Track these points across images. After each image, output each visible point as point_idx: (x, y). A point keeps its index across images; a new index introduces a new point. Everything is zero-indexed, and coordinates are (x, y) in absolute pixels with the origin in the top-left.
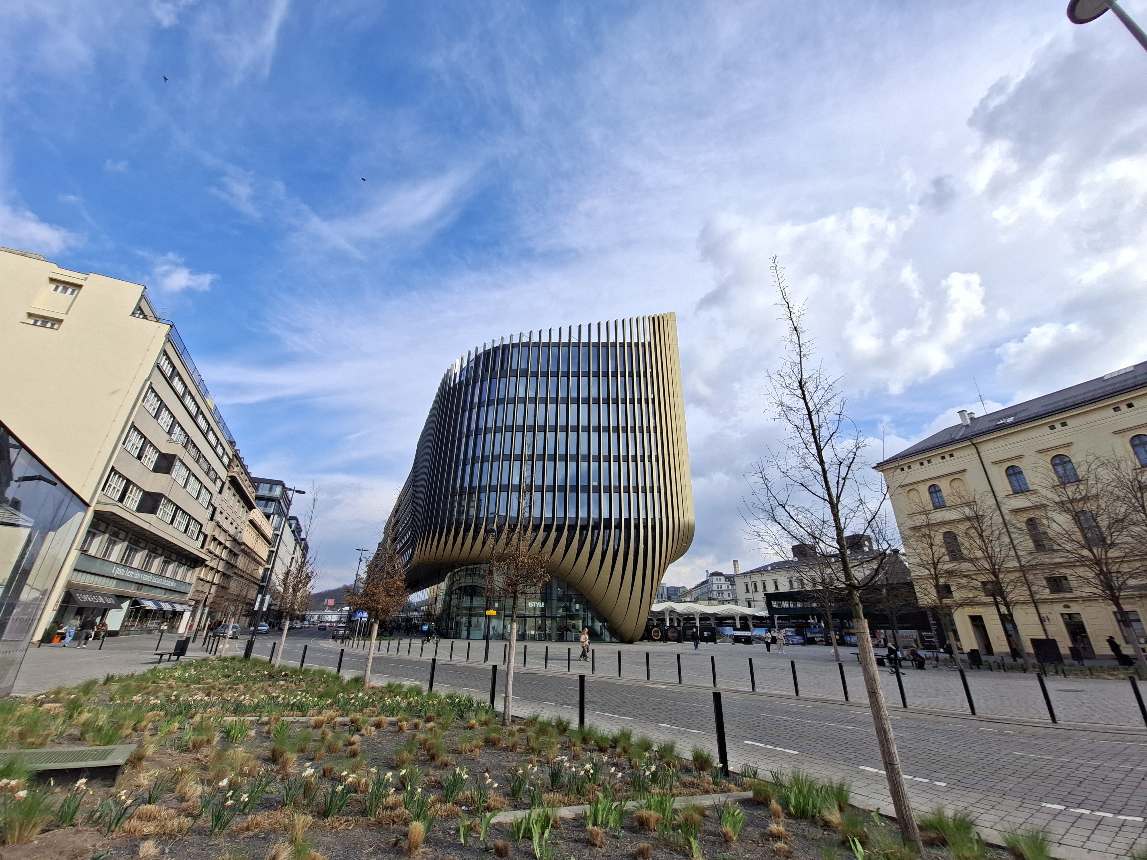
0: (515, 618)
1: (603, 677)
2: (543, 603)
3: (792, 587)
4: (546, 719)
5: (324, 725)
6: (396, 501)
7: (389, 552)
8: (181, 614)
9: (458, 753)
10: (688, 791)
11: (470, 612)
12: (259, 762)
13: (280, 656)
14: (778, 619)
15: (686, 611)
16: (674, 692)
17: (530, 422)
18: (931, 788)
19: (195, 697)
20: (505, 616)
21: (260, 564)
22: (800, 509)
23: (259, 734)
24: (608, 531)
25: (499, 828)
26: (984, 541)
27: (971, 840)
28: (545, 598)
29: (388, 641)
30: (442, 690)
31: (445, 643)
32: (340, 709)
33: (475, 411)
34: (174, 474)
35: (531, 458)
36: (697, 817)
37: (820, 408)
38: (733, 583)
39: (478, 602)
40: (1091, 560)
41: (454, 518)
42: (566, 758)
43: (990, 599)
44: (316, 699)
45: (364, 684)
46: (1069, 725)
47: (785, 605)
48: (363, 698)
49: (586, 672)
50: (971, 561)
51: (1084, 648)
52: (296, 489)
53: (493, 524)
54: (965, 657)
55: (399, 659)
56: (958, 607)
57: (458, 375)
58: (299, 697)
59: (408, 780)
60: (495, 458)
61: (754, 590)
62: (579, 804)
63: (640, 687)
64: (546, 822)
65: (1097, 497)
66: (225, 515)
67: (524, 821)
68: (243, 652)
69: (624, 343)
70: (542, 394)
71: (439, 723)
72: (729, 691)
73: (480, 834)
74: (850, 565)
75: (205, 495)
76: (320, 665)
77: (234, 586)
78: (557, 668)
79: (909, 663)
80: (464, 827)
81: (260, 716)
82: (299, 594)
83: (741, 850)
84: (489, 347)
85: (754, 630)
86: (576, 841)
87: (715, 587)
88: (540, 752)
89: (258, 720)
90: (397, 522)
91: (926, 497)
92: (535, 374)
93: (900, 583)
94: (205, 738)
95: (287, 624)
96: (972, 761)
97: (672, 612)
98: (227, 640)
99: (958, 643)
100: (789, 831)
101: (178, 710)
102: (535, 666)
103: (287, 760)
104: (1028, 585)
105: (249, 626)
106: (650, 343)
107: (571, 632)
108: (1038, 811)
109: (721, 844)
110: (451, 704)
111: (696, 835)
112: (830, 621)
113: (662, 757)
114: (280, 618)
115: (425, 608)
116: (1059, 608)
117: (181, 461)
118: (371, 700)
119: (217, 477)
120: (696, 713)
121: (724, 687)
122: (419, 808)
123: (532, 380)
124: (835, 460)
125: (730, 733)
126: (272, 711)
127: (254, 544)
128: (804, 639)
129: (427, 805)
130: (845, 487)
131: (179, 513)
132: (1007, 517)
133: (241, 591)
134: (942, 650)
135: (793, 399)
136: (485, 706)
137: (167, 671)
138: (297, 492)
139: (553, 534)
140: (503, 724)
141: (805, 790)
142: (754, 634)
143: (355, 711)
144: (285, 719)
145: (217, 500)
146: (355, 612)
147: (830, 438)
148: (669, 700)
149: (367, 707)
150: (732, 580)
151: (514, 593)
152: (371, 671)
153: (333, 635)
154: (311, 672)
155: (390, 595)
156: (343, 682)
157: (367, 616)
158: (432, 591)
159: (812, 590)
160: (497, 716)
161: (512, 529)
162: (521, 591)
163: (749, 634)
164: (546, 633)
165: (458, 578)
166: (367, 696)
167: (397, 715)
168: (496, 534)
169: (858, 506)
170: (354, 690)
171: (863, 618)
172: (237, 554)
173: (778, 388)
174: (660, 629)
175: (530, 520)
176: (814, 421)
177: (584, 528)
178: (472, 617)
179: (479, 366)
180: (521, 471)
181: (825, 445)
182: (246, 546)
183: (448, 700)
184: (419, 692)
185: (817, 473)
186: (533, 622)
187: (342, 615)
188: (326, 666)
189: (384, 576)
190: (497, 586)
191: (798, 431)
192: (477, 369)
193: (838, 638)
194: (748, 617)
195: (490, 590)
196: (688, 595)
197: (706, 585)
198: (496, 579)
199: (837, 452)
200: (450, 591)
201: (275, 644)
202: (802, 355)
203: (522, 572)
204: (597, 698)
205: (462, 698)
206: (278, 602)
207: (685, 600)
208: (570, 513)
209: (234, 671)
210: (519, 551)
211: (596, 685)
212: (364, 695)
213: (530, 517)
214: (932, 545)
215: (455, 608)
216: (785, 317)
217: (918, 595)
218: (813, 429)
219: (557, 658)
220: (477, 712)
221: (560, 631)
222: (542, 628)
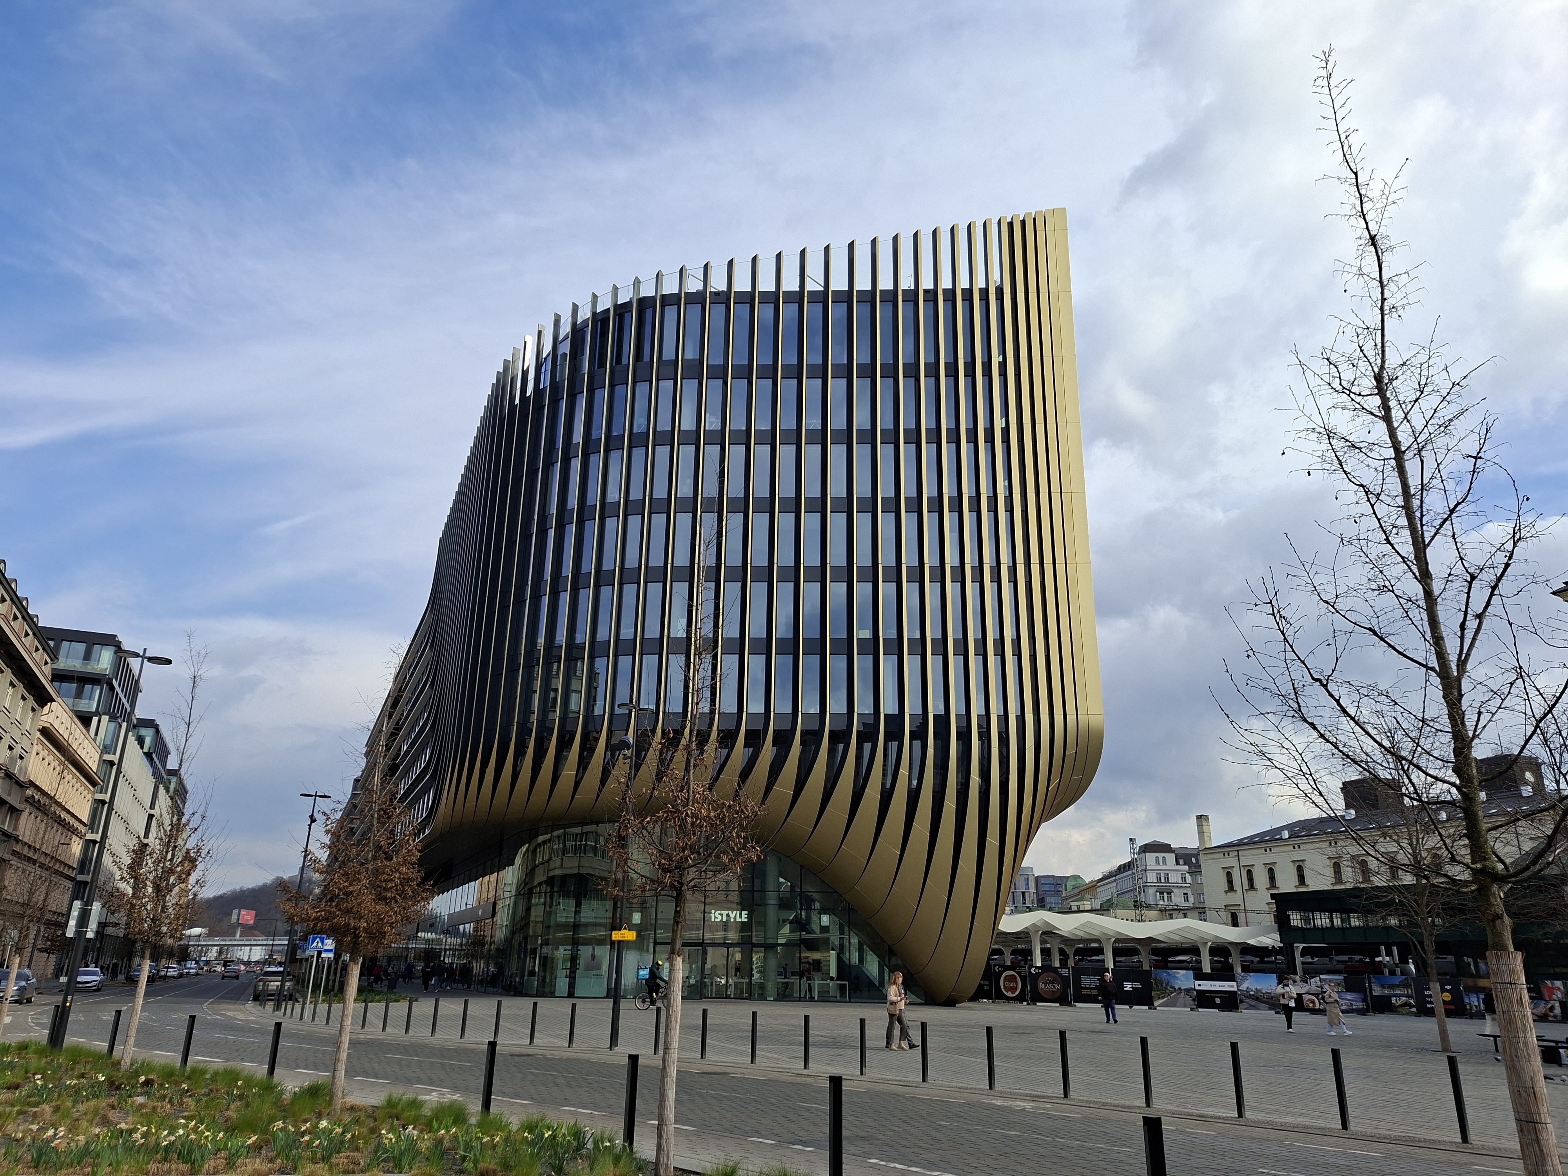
0: (678, 946)
1: (886, 1081)
2: (745, 913)
3: (1338, 878)
6: (391, 679)
7: (379, 798)
11: (576, 936)
13: (132, 1041)
14: (1305, 952)
15: (1081, 934)
16: (1053, 1118)
17: (709, 489)
20: (656, 943)
21: (74, 831)
22: (1364, 691)
24: (895, 744)
28: (750, 900)
29: (383, 1004)
30: (513, 1112)
31: (517, 1008)
32: (278, 1156)
33: (576, 464)
35: (713, 575)
37: (1427, 442)
38: (1195, 870)
39: (594, 911)
41: (534, 718)
44: (221, 1135)
45: (331, 1100)
47: (1322, 920)
48: (331, 1131)
49: (848, 1069)
52: (147, 655)
53: (627, 730)
55: (411, 1045)
57: (531, 375)
58: (181, 1132)
60: (628, 576)
61: (1246, 886)
63: (971, 1105)
68: (46, 1032)
69: (935, 292)
70: (736, 422)
72: (1182, 1116)
74: (1485, 827)
76: (228, 1060)
78: (778, 1062)
82: (171, 899)
85: (1244, 979)
87: (1151, 877)
90: (397, 728)
92: (719, 373)
95: (146, 969)
97: (1049, 933)
98: (7, 1006)
102: (728, 1056)
105: (57, 974)
106: (1000, 291)
110: (533, 1143)
112: (1431, 958)
114: (130, 956)
115: (469, 927)
118: (349, 1136)
121: (1169, 1108)
123: (712, 388)
124: (1459, 569)
126: (118, 1163)
127: (55, 785)
128: (1364, 1000)
130: (1480, 636)
133: (31, 893)
135: (1360, 422)
136: (613, 1146)
138: (151, 659)
139: (768, 751)
142: (1244, 987)
143: (314, 1160)
146: (305, 939)
147: (1450, 516)
148: (1041, 1134)
149: (338, 1152)
150: (1194, 861)
151: (676, 889)
152: (346, 1071)
153: (255, 991)
154: (208, 1076)
155: (386, 899)
156: (284, 1096)
157: (332, 947)
158: (485, 887)
159: (1389, 886)
160: (640, 1169)
161: (672, 741)
162: (692, 884)
163: (1232, 986)
164: (753, 982)
165: (546, 858)
166: (339, 1126)
167: (411, 1168)
168: (632, 754)
169: (1512, 684)
170: (309, 1113)
171: (1512, 949)
172: (18, 810)
173: (1321, 393)
174: (1019, 973)
175: (713, 719)
176: (1409, 475)
177: (839, 737)
178: (580, 947)
179: (583, 354)
180: (690, 606)
181: (1436, 534)
182: (38, 788)
183: (526, 1134)
184: (458, 1116)
185: (1410, 603)
186: (723, 956)
187: (274, 948)
188: (243, 1060)
189: (370, 855)
190: (636, 872)
191: (1369, 500)
192: (578, 361)
193: (1447, 997)
194: (1231, 948)
195: (621, 882)
196: (1087, 896)
197: (1130, 872)
198: (635, 857)
199: (1464, 551)
200: (528, 887)
201: (119, 1013)
202: (1386, 307)
203: (694, 838)
204: (872, 1128)
205: (559, 1129)
206: (121, 917)
207: (1078, 906)
208: (805, 702)
209: (28, 1074)
210: (688, 791)
211: (869, 1101)
212: (333, 1124)
213: (712, 712)
215: (539, 927)
218: (1407, 495)
219: (779, 1038)
220: (593, 1160)
221: (786, 978)
222: (743, 969)
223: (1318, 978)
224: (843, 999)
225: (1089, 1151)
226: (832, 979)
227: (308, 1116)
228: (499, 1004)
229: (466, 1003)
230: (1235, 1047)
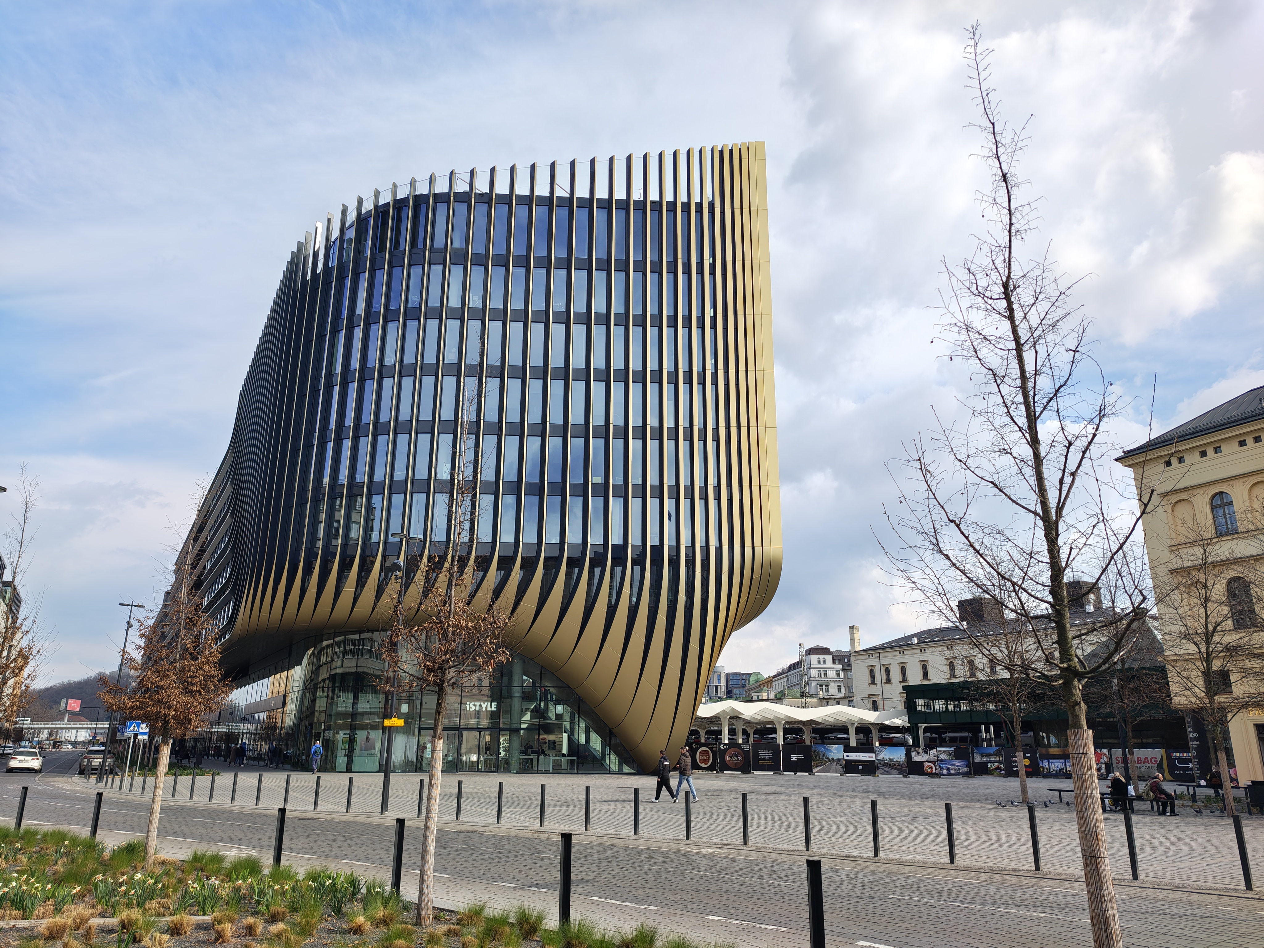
0: (440, 731)
1: (606, 836)
3: (953, 675)
4: (497, 913)
5: (67, 933)
7: (186, 609)
11: (354, 723)
14: (926, 730)
15: (759, 717)
16: (737, 861)
17: (472, 357)
20: (420, 728)
24: (619, 569)
28: (499, 694)
30: (299, 865)
31: (303, 781)
32: (99, 902)
33: (358, 332)
35: (475, 428)
37: (1040, 336)
38: (847, 668)
39: (369, 703)
41: (320, 544)
44: (49, 886)
45: (145, 857)
47: (939, 706)
48: (145, 882)
49: (575, 827)
53: (399, 555)
54: (1241, 793)
55: (214, 810)
56: (1240, 709)
57: (321, 256)
58: (14, 884)
60: (401, 427)
61: (884, 680)
63: (672, 852)
69: (660, 203)
70: (495, 302)
71: (294, 924)
72: (834, 857)
74: (1070, 635)
76: (56, 824)
78: (519, 821)
79: (1146, 805)
84: (385, 198)
85: (881, 751)
87: (814, 674)
90: (202, 551)
91: (1205, 514)
92: (503, 262)
93: (1145, 668)
97: (735, 717)
99: (1232, 771)
102: (479, 817)
106: (711, 205)
107: (545, 755)
110: (317, 890)
112: (1018, 734)
115: (263, 716)
118: (160, 886)
120: (773, 896)
121: (824, 851)
123: (496, 275)
124: (1060, 437)
125: (834, 929)
128: (968, 766)
130: (1073, 490)
134: (1203, 783)
135: (989, 319)
136: (383, 891)
139: (517, 574)
140: (418, 923)
142: (880, 757)
143: (130, 906)
146: (124, 723)
147: (1055, 395)
148: (726, 874)
149: (152, 899)
150: (846, 661)
151: (438, 685)
152: (158, 832)
153: (80, 767)
154: (39, 837)
155: (191, 692)
156: (105, 853)
157: (147, 730)
158: (277, 683)
159: (990, 680)
160: (405, 909)
161: (436, 565)
162: (452, 681)
163: (872, 757)
164: (500, 759)
165: (329, 659)
166: (151, 878)
167: (213, 911)
168: (403, 575)
169: (1094, 526)
170: (127, 867)
171: (1085, 728)
173: (962, 295)
174: (711, 749)
175: (471, 548)
176: (1026, 363)
177: (575, 563)
178: (357, 732)
179: (366, 239)
180: (454, 452)
181: (1044, 409)
183: (310, 883)
184: (253, 867)
185: (1023, 463)
186: (476, 738)
187: (97, 731)
188: (70, 823)
189: (178, 656)
190: (405, 672)
191: (996, 381)
192: (362, 245)
193: (1028, 763)
194: (871, 727)
195: (392, 679)
196: (765, 689)
197: (798, 670)
198: (404, 659)
199: (1065, 423)
200: (314, 682)
202: (1013, 231)
203: (454, 644)
204: (594, 872)
205: (338, 878)
207: (758, 697)
208: (548, 534)
210: (450, 606)
211: (592, 851)
212: (147, 875)
213: (471, 541)
214: (1206, 601)
215: (323, 714)
216: (986, 152)
217: (1174, 688)
218: (1023, 377)
219: (520, 802)
220: (366, 903)
221: (527, 755)
222: (491, 749)
223: (935, 750)
224: (572, 771)
225: (762, 886)
226: (564, 755)
227: (124, 870)
228: (288, 777)
229: (260, 777)
230: (874, 803)
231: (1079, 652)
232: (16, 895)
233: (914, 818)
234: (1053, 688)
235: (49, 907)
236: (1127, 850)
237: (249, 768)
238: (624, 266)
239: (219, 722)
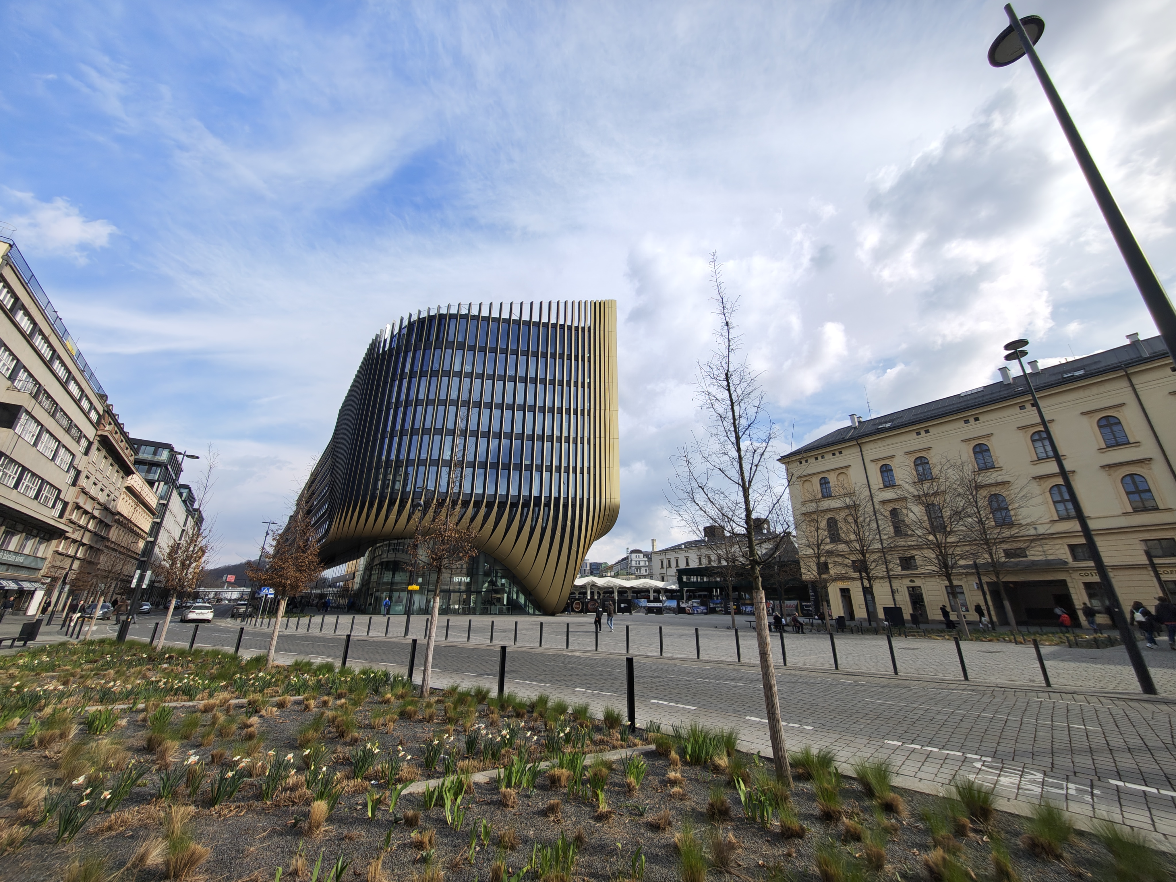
0: (438, 592)
1: (525, 647)
2: (469, 578)
3: (700, 563)
4: (465, 689)
5: (216, 709)
7: (301, 525)
8: (31, 594)
9: (371, 728)
10: (598, 748)
11: (392, 588)
12: (130, 754)
13: (163, 638)
14: (687, 591)
15: (606, 585)
16: (592, 659)
17: (464, 396)
18: (801, 732)
19: (46, 687)
20: (428, 591)
21: (141, 536)
22: (716, 492)
23: (132, 723)
24: (537, 509)
25: (410, 799)
26: (858, 527)
27: (830, 773)
28: (470, 573)
29: (297, 618)
30: (356, 666)
31: (362, 619)
32: (236, 691)
33: (405, 382)
34: (18, 429)
35: (464, 433)
36: (605, 771)
37: (742, 400)
38: (650, 560)
39: (399, 577)
40: (935, 544)
41: (378, 491)
42: (483, 726)
43: (857, 575)
44: (207, 682)
45: (267, 663)
46: (906, 676)
47: (694, 579)
48: (265, 678)
49: (508, 643)
50: (846, 543)
51: (921, 614)
52: (187, 453)
53: (421, 499)
54: (834, 622)
55: (310, 637)
56: (833, 581)
57: (388, 342)
58: (186, 681)
59: (312, 759)
60: (426, 432)
61: (668, 566)
62: (493, 768)
63: (559, 655)
64: (458, 788)
65: (944, 492)
66: (92, 479)
67: (437, 789)
68: (116, 634)
69: (564, 325)
70: (478, 370)
71: (351, 699)
72: (640, 656)
73: (389, 807)
74: (753, 544)
75: (64, 455)
76: (214, 646)
77: (104, 561)
78: (479, 640)
80: (372, 801)
81: (135, 704)
82: (190, 570)
83: (642, 797)
84: (424, 315)
85: (665, 602)
86: (488, 804)
87: (634, 563)
88: (457, 721)
89: (131, 708)
90: (313, 494)
91: (817, 487)
92: (472, 348)
93: (790, 561)
94: (57, 732)
95: (173, 603)
96: (833, 708)
97: (594, 585)
98: (94, 621)
99: (829, 611)
100: (684, 777)
101: (20, 703)
102: (458, 638)
103: (166, 749)
104: (886, 563)
106: (589, 328)
107: (495, 605)
108: (881, 747)
109: (625, 793)
110: (366, 679)
111: (603, 788)
112: (730, 593)
113: (576, 719)
114: (166, 597)
115: (341, 584)
116: (907, 582)
117: (28, 413)
118: (274, 680)
119: (82, 435)
120: (609, 677)
121: (635, 653)
122: (324, 787)
123: (469, 355)
124: (751, 448)
125: (638, 694)
126: (149, 697)
127: (132, 514)
128: (707, 609)
129: (333, 783)
130: (756, 473)
131: (27, 477)
132: (877, 507)
133: (114, 566)
134: (816, 617)
135: (719, 390)
136: (403, 679)
137: (8, 659)
138: (188, 456)
139: (483, 510)
140: (421, 696)
141: (701, 740)
142: (665, 605)
143: (255, 692)
144: (167, 704)
145: (81, 463)
146: (260, 588)
147: (748, 427)
148: (586, 666)
149: (268, 687)
150: (650, 556)
151: (438, 568)
152: (275, 649)
153: (232, 613)
154: (203, 653)
155: (300, 570)
156: (242, 662)
157: (273, 592)
158: (350, 566)
159: (718, 566)
160: (414, 689)
161: (441, 504)
162: (446, 566)
163: (661, 605)
164: (470, 607)
165: (380, 553)
166: (269, 675)
167: (304, 693)
168: (422, 509)
169: (766, 491)
171: (761, 590)
172: (109, 525)
173: (707, 378)
174: (581, 602)
175: (459, 495)
176: (735, 412)
177: (514, 505)
179: (412, 335)
180: (453, 446)
181: (743, 434)
182: (122, 515)
183: (362, 676)
184: (329, 668)
185: (733, 459)
186: (458, 596)
187: (244, 593)
188: (223, 645)
189: (294, 551)
190: (421, 560)
191: (721, 420)
192: (410, 337)
193: (735, 607)
194: (661, 590)
195: (414, 564)
196: (610, 570)
197: (626, 561)
198: (421, 553)
199: (752, 441)
200: (371, 566)
201: (157, 624)
202: (730, 349)
203: (448, 546)
204: (517, 666)
205: (378, 673)
206: (162, 578)
207: (605, 575)
208: (500, 490)
209: (102, 655)
210: (447, 526)
211: (517, 655)
212: (266, 674)
213: (460, 492)
214: (818, 529)
215: (375, 584)
216: (719, 312)
217: (803, 571)
218: (734, 419)
219: (480, 630)
220: (393, 686)
221: (485, 605)
222: (466, 602)
223: (691, 601)
224: (509, 614)
225: (604, 672)
226: (504, 605)
227: (254, 671)
228: (354, 618)
229: (338, 618)
230: (661, 628)
231: (759, 553)
232: (186, 687)
233: (680, 636)
234: (747, 570)
235: (206, 694)
236: (781, 651)
237: (331, 613)
238: (545, 355)
239: (316, 588)
